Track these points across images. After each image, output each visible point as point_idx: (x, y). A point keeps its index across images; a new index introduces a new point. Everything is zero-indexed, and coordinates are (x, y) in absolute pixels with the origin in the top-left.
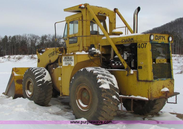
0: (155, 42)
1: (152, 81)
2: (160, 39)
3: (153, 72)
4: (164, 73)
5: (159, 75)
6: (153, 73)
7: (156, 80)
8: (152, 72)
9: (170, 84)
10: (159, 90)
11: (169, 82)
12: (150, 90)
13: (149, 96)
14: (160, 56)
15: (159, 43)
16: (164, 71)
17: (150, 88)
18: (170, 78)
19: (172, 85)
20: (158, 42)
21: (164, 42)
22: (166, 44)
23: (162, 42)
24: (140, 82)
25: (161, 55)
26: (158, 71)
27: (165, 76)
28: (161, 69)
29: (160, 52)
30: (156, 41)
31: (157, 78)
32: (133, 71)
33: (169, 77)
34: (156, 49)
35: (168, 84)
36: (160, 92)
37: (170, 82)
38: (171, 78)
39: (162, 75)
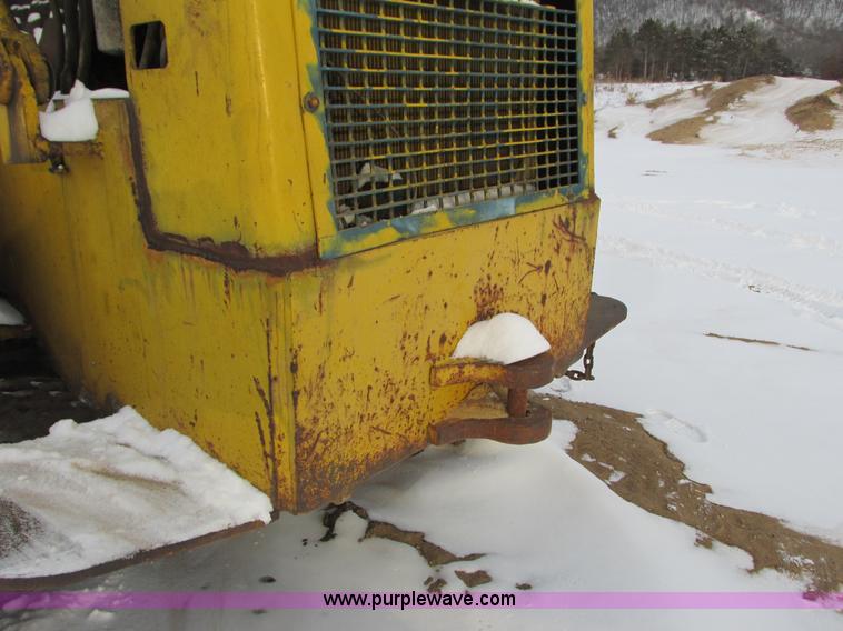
1: (310, 259)
3: (334, 116)
4: (504, 124)
5: (431, 159)
6: (335, 134)
7: (388, 232)
8: (309, 105)
9: (557, 250)
10: (435, 349)
11: (549, 227)
12: (282, 393)
13: (286, 470)
16: (503, 111)
17: (281, 371)
18: (564, 182)
19: (575, 258)
24: (175, 261)
26: (414, 98)
27: (505, 165)
28: (460, 82)
31: (400, 195)
32: (97, 102)
33: (553, 171)
35: (542, 261)
36: (445, 375)
37: (559, 235)
38: (570, 188)
39: (477, 153)
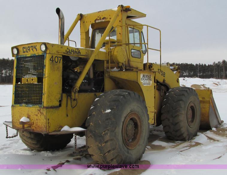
0: (22, 57)
2: (29, 51)
3: (15, 95)
7: (18, 105)
11: (37, 110)
14: (29, 73)
15: (28, 57)
18: (39, 104)
20: (26, 55)
21: (35, 54)
22: (38, 56)
23: (32, 54)
25: (31, 73)
28: (27, 92)
29: (29, 69)
30: (23, 55)
34: (25, 65)
35: (36, 114)
